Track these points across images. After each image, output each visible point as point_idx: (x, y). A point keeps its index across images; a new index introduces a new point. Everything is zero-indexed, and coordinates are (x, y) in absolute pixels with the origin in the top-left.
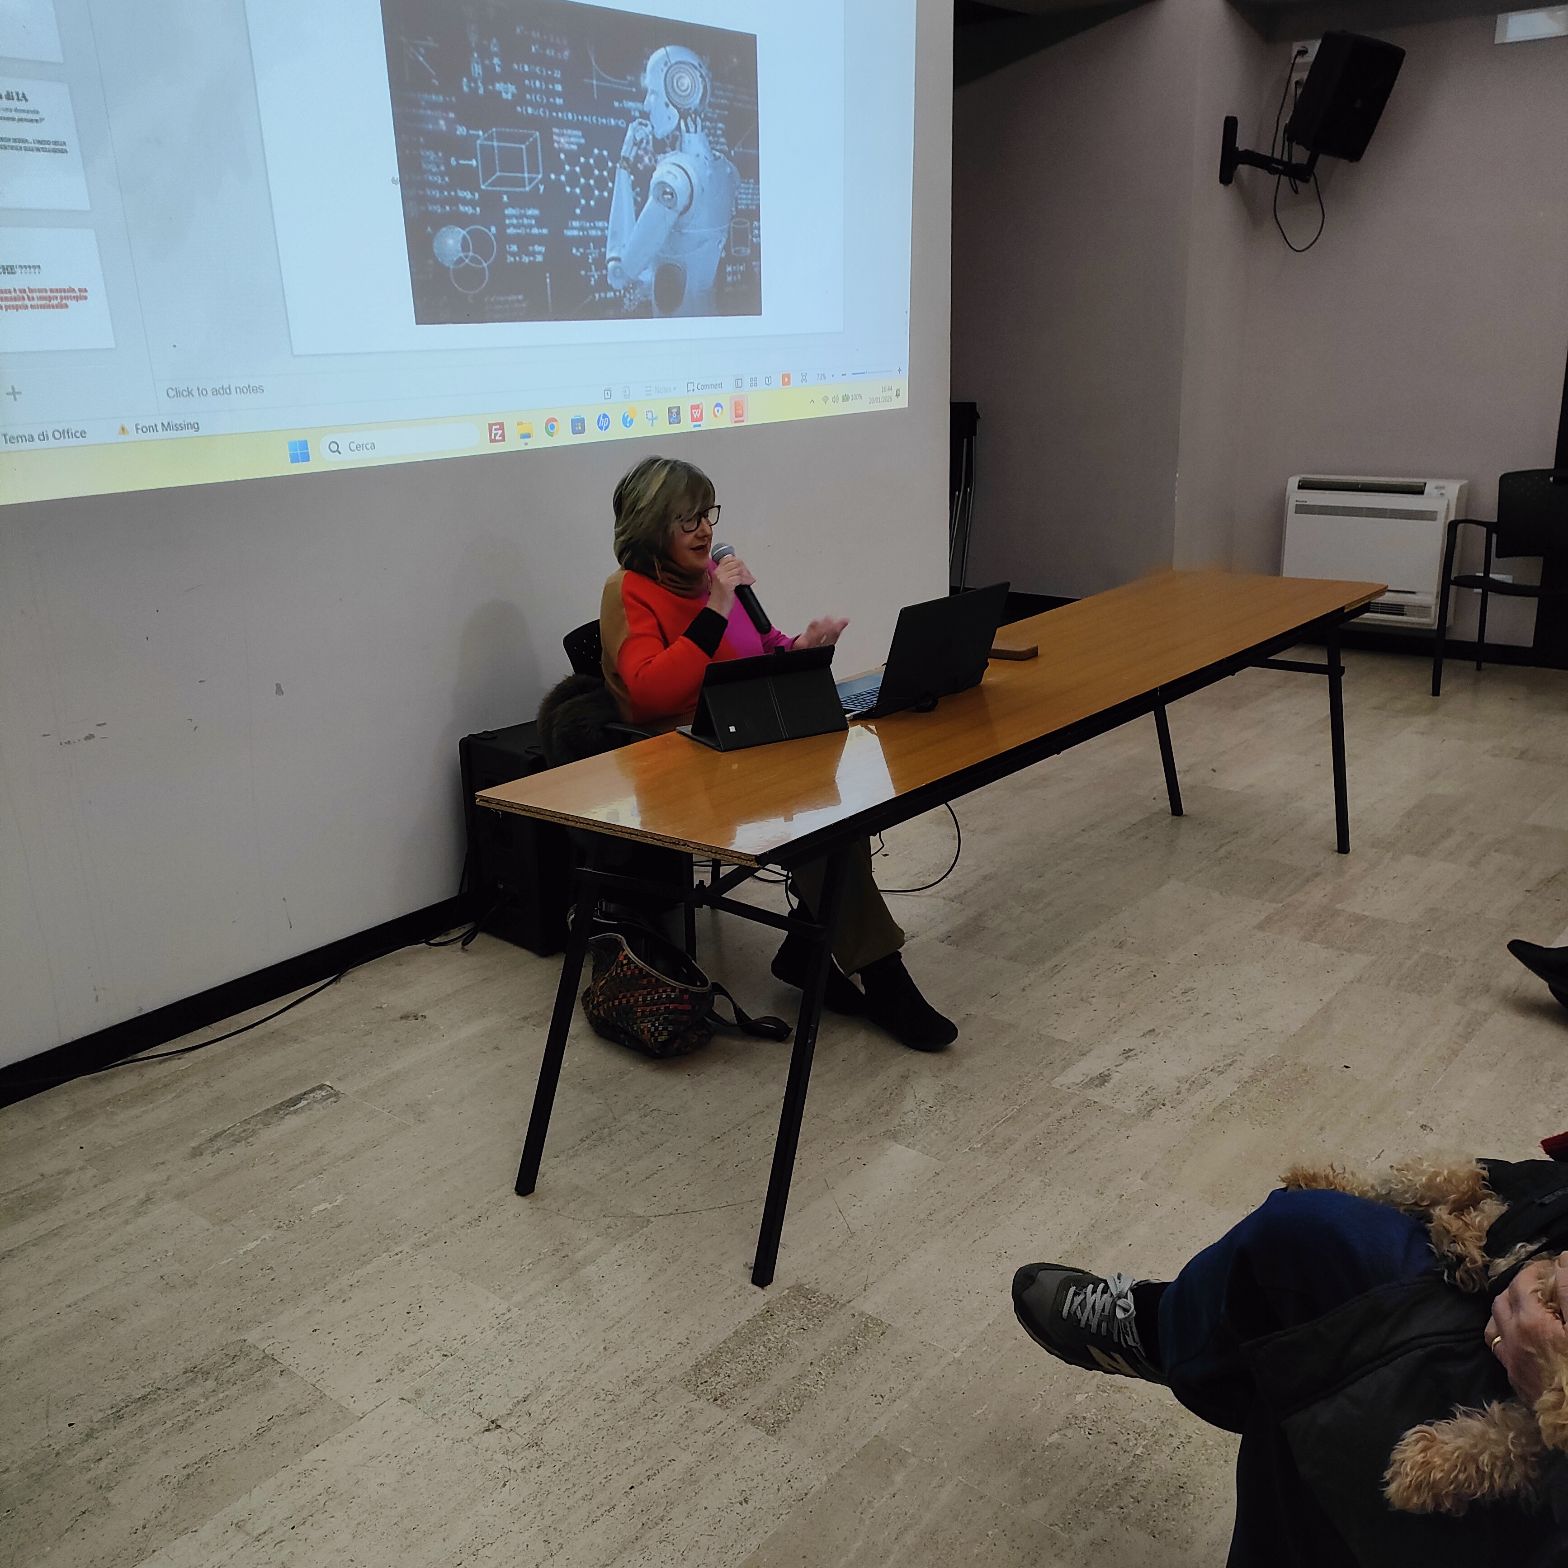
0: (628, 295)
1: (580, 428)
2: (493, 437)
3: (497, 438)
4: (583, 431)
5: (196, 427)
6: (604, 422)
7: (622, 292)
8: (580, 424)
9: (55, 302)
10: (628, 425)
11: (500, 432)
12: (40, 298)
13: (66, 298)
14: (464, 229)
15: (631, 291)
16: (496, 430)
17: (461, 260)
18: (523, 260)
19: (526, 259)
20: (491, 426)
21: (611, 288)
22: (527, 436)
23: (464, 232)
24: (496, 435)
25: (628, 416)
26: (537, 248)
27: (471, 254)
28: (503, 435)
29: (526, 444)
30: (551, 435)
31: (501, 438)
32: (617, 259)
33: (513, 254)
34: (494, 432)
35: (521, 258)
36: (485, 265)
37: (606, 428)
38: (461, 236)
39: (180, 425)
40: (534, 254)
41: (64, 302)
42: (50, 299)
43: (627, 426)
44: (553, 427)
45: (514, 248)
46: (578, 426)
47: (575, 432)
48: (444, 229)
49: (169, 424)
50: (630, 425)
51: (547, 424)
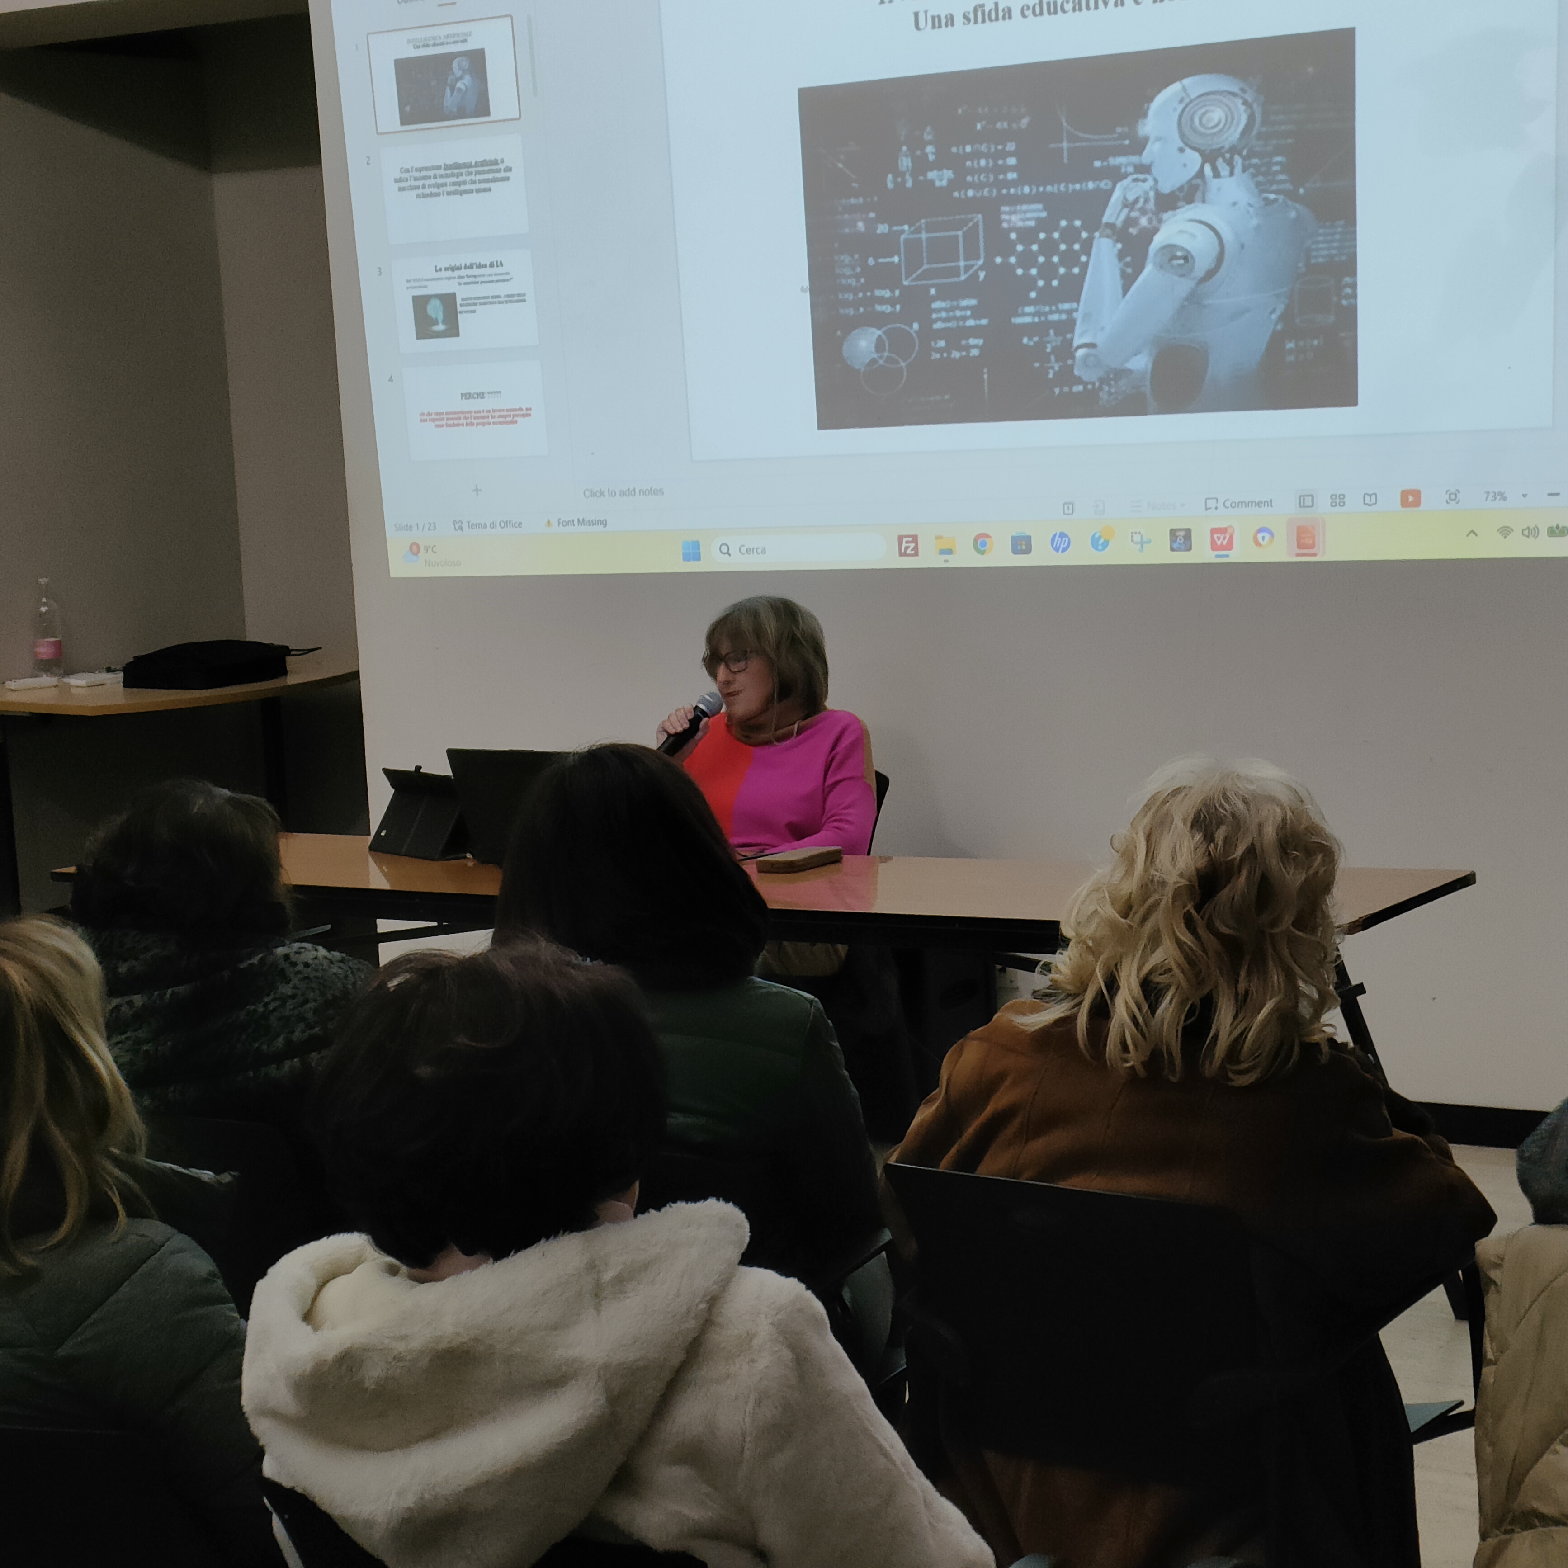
0: (1106, 388)
1: (1024, 547)
2: (903, 550)
3: (909, 552)
4: (1028, 551)
5: (604, 523)
6: (1060, 542)
7: (1097, 384)
8: (1024, 543)
9: (508, 419)
10: (1100, 548)
11: (912, 545)
12: (500, 416)
13: (517, 416)
14: (879, 328)
15: (1112, 383)
16: (907, 542)
17: (873, 361)
18: (952, 356)
19: (956, 354)
20: (901, 538)
21: (1079, 381)
22: (950, 552)
23: (879, 332)
24: (907, 548)
25: (1100, 537)
26: (972, 341)
27: (886, 354)
28: (916, 549)
29: (946, 561)
30: (982, 553)
31: (913, 552)
32: (1092, 346)
33: (940, 350)
34: (904, 545)
35: (949, 354)
36: (903, 364)
37: (1064, 550)
38: (876, 336)
39: (592, 521)
40: (968, 348)
41: (516, 418)
42: (505, 416)
43: (1097, 549)
44: (984, 544)
45: (942, 344)
46: (1022, 544)
47: (1015, 551)
48: (856, 331)
49: (583, 520)
50: (1104, 549)
51: (976, 540)
